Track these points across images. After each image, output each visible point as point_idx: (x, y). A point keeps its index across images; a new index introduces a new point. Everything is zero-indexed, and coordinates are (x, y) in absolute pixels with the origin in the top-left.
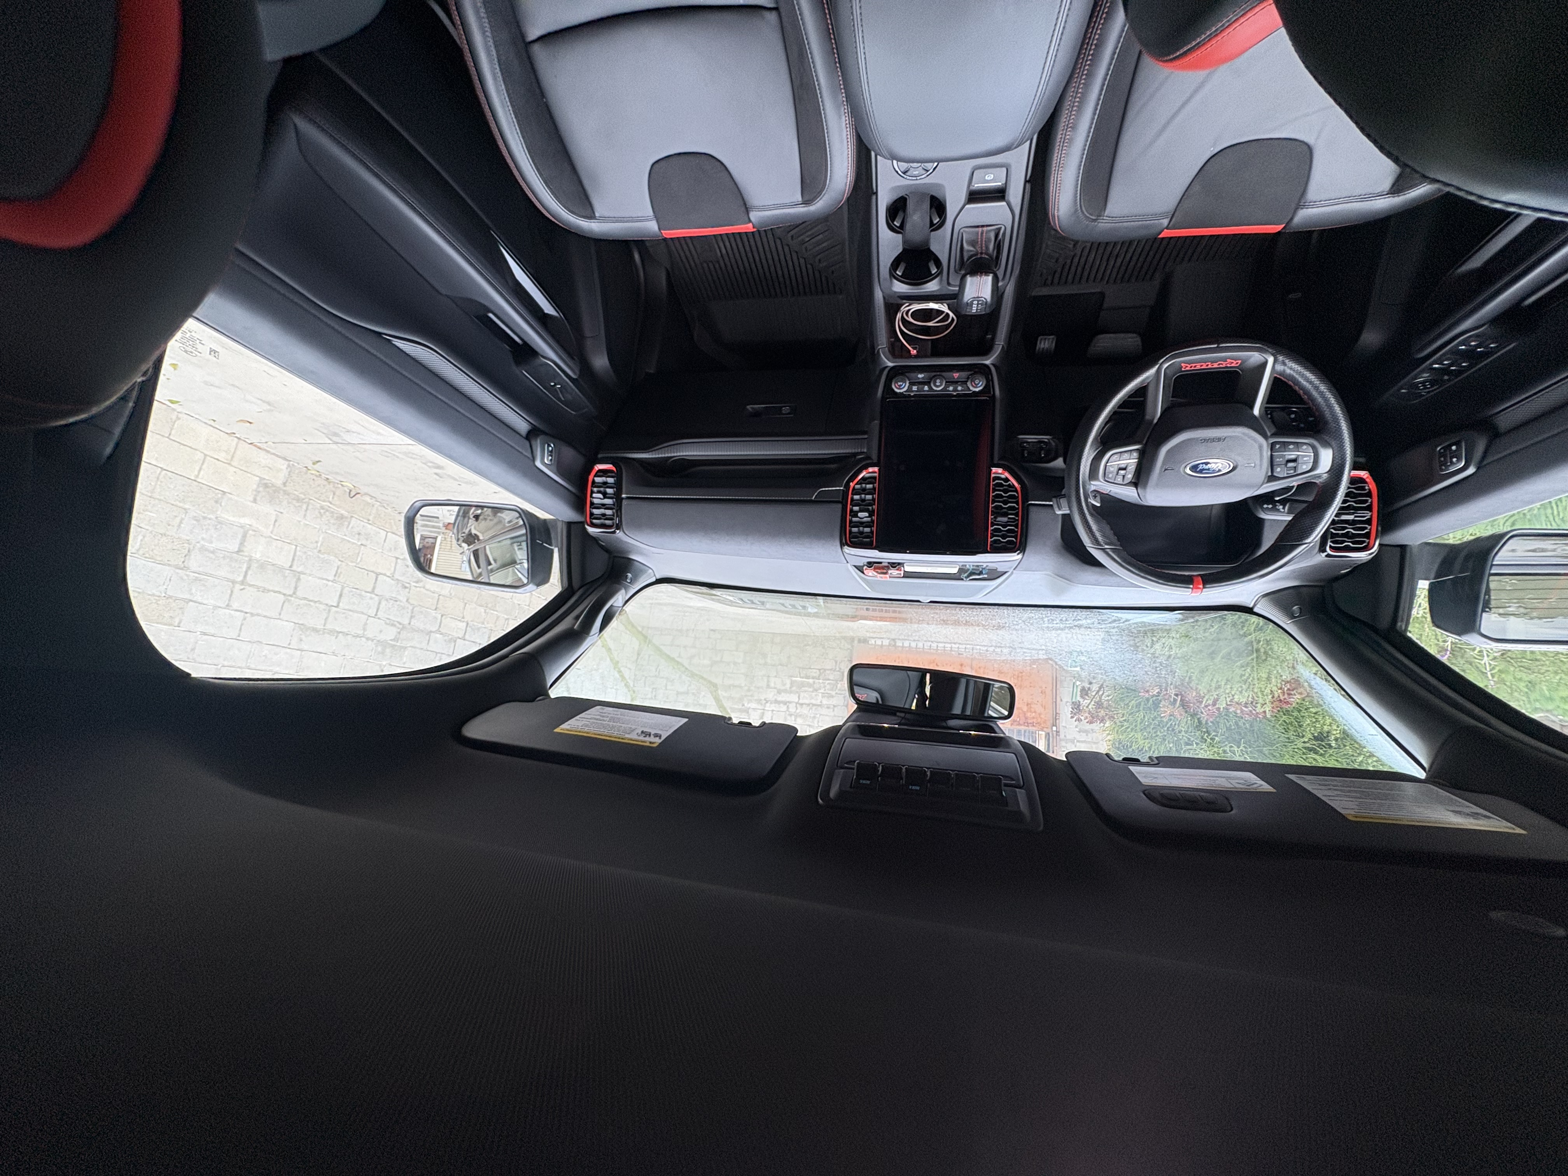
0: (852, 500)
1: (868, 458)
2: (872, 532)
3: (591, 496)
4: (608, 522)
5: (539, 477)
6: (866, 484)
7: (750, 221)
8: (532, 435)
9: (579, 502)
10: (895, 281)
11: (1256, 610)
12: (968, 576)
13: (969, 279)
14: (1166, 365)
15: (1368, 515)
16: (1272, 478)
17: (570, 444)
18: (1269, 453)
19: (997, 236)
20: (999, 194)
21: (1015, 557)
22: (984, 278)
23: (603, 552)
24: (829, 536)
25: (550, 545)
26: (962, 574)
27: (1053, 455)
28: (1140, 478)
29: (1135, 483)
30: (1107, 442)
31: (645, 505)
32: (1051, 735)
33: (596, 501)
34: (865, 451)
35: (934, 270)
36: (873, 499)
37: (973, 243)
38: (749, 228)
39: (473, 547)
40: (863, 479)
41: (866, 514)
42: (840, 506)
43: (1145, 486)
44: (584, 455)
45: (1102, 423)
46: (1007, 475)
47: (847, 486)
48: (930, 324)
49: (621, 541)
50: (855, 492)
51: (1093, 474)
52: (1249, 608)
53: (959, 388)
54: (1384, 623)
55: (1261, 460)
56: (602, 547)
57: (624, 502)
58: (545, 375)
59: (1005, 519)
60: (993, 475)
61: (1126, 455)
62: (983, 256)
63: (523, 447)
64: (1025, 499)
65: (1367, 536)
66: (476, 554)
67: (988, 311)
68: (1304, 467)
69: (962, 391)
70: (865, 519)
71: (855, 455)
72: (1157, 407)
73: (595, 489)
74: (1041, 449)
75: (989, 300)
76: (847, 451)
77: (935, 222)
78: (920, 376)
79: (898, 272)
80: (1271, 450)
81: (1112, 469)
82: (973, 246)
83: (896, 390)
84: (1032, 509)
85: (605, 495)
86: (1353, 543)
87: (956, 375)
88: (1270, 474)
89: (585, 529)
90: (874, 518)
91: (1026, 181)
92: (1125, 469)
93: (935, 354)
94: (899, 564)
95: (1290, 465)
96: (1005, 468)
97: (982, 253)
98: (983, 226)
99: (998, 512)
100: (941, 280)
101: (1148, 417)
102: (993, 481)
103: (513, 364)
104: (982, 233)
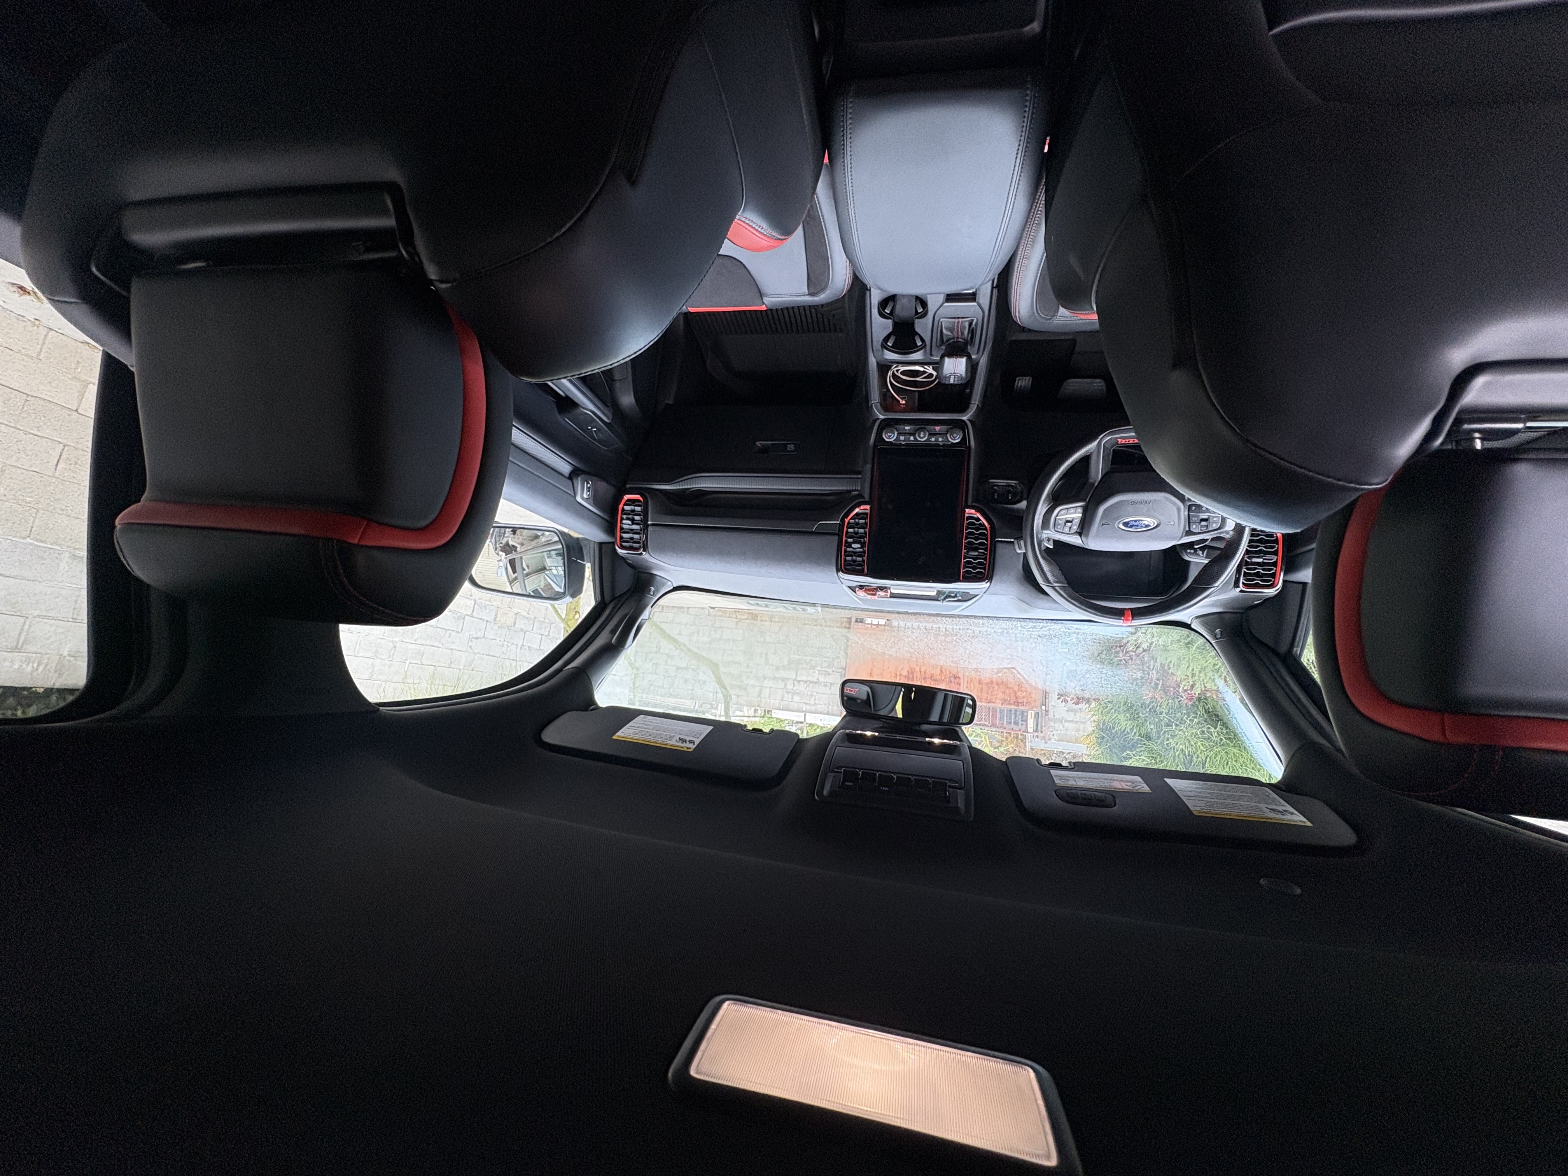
0: (847, 532)
1: (861, 496)
2: (863, 561)
3: (621, 523)
4: (635, 545)
5: (579, 511)
6: (859, 519)
7: (764, 303)
8: (572, 476)
9: (610, 527)
10: (886, 352)
11: (1193, 626)
12: (945, 599)
13: (947, 359)
14: (1105, 439)
15: (1274, 558)
16: (1189, 533)
17: (604, 479)
18: (1186, 513)
19: (970, 325)
20: (972, 297)
21: (984, 585)
22: (959, 360)
23: (629, 568)
24: (827, 563)
25: (584, 561)
26: (941, 596)
27: (1018, 498)
28: (1084, 528)
29: (1080, 534)
30: (1057, 499)
31: (669, 532)
32: (1040, 714)
33: (625, 526)
34: (859, 488)
35: (919, 343)
36: (865, 533)
37: (951, 330)
38: (764, 308)
39: (511, 556)
40: (857, 514)
41: (859, 546)
42: (836, 538)
43: (1087, 536)
44: (613, 485)
45: (1056, 480)
46: (979, 515)
47: (843, 521)
48: (918, 379)
49: (647, 561)
50: (850, 526)
51: (1045, 524)
52: (1187, 624)
53: (940, 439)
54: (1283, 648)
55: (1179, 519)
56: (629, 564)
57: (650, 528)
58: (585, 422)
59: (976, 553)
60: (967, 515)
61: (1072, 510)
62: (960, 340)
63: (566, 486)
64: (993, 536)
65: (1273, 575)
66: (512, 562)
67: (964, 382)
68: (1214, 525)
69: (942, 441)
70: (858, 550)
71: (850, 492)
72: (1098, 470)
73: (625, 517)
74: (1009, 492)
75: (964, 374)
76: (844, 488)
77: (919, 311)
78: (907, 428)
79: (888, 344)
80: (1189, 511)
81: (1060, 522)
82: (952, 332)
83: (887, 440)
84: (998, 545)
85: (633, 520)
86: (1262, 581)
87: (938, 428)
88: (1187, 529)
89: (615, 550)
90: (866, 549)
91: (993, 288)
92: (1071, 522)
93: (921, 409)
94: (885, 587)
95: (1203, 523)
96: (978, 510)
97: (958, 338)
98: (958, 318)
99: (971, 547)
100: (925, 352)
101: (1091, 481)
102: (967, 520)
103: (557, 413)
104: (958, 322)
